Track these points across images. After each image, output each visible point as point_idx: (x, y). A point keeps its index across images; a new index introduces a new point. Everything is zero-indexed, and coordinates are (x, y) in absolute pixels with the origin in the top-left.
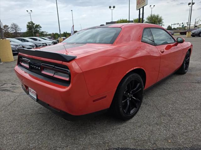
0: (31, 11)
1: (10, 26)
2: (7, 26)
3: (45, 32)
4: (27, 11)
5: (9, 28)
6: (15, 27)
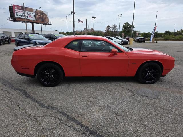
0: (121, 15)
1: (111, 26)
2: (110, 26)
3: (138, 31)
4: (119, 15)
5: (110, 28)
6: (115, 27)
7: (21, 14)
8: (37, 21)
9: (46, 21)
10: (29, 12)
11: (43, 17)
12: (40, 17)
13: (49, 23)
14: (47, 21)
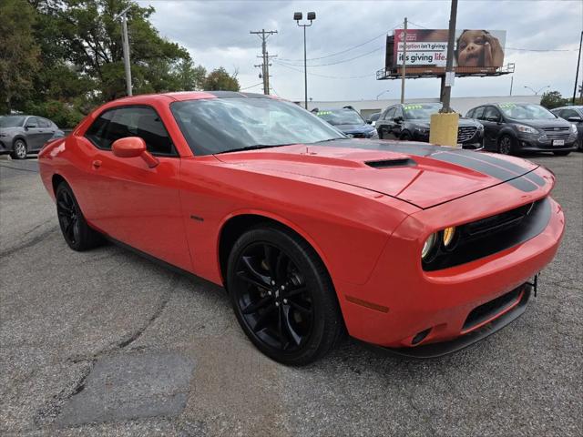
7: (414, 54)
8: (459, 66)
9: (491, 63)
10: (437, 44)
11: (482, 51)
12: (472, 52)
13: (504, 69)
14: (496, 63)
